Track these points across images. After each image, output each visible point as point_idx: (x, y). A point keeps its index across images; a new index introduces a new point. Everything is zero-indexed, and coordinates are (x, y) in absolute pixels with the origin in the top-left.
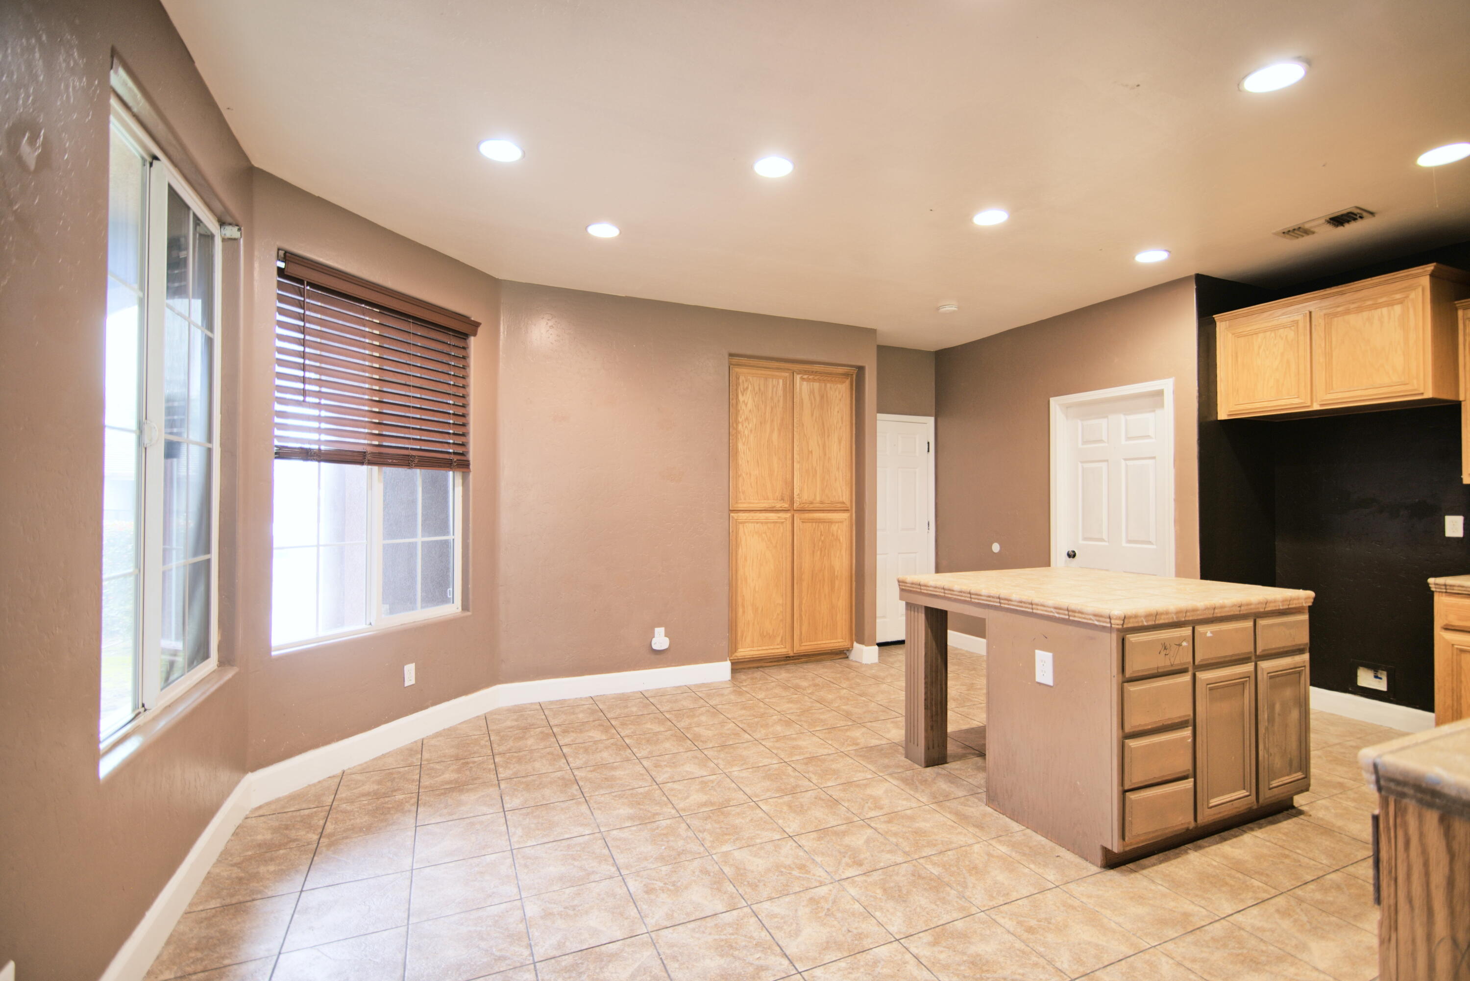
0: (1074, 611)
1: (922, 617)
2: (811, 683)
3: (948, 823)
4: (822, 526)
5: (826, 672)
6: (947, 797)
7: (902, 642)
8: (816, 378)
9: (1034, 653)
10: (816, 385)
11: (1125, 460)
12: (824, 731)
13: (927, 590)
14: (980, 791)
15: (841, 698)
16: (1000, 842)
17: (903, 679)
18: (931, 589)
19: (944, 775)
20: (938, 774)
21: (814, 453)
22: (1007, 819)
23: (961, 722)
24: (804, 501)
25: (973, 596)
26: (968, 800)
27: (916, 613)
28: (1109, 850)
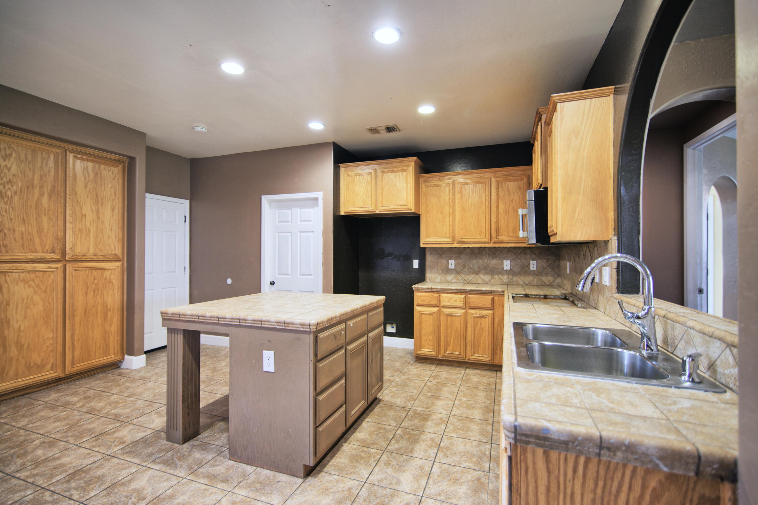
0: (288, 323)
1: (180, 338)
2: (82, 397)
3: (202, 488)
4: (95, 273)
5: (99, 384)
6: (201, 464)
7: (165, 347)
8: (90, 159)
9: (263, 352)
10: (90, 165)
11: (300, 232)
12: (92, 440)
13: (185, 318)
14: (224, 449)
15: (110, 404)
16: (240, 487)
17: (165, 375)
18: (188, 317)
19: (198, 445)
20: (193, 446)
21: (87, 216)
22: (244, 466)
23: (209, 397)
24: (77, 254)
25: (220, 319)
26: (216, 461)
27: (176, 335)
28: (307, 466)
